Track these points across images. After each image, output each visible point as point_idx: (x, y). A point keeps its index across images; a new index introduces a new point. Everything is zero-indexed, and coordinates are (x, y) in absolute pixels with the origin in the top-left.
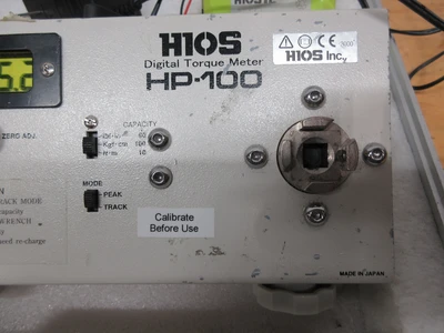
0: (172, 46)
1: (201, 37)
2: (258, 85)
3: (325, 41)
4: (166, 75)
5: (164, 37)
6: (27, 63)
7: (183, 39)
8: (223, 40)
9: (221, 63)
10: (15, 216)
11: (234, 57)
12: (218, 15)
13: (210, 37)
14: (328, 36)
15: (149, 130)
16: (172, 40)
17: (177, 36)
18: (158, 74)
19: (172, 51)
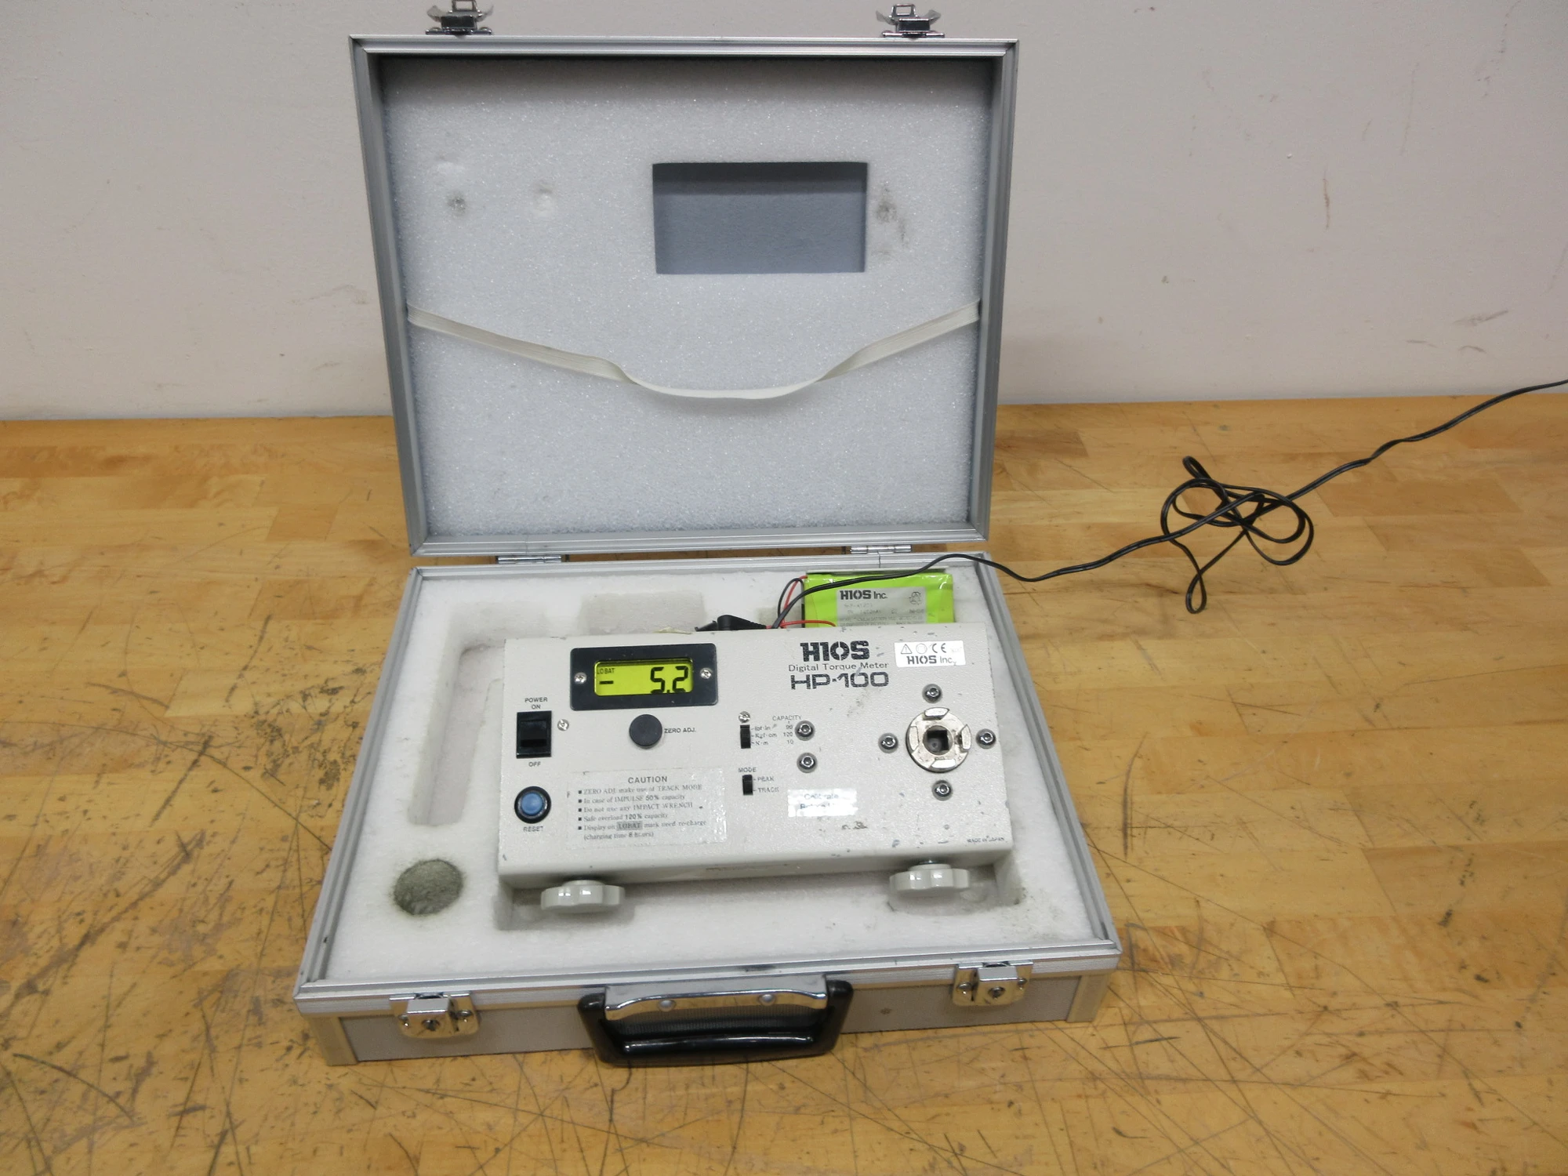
0: (811, 653)
1: (835, 646)
2: (885, 684)
3: (938, 648)
4: (808, 677)
5: (805, 645)
6: (679, 668)
7: (821, 648)
8: (854, 649)
9: (853, 666)
10: (679, 801)
11: (864, 661)
12: (848, 628)
13: (843, 645)
14: (939, 644)
15: (795, 723)
16: (811, 648)
17: (815, 645)
18: (800, 676)
19: (811, 657)
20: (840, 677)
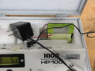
0: (46, 56)
2: (62, 63)
3: (74, 55)
4: (45, 61)
9: (55, 59)
16: (46, 55)
19: (46, 57)
20: (52, 62)
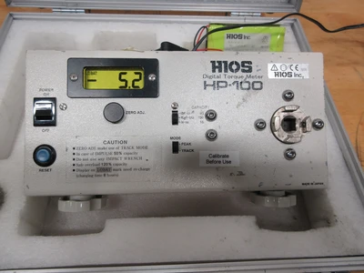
0: (217, 67)
1: (232, 63)
2: (261, 89)
3: (293, 68)
4: (214, 82)
5: (213, 62)
6: (136, 73)
7: (223, 64)
8: (243, 66)
9: (242, 77)
10: (133, 156)
11: (249, 74)
12: (240, 53)
13: (237, 63)
14: (294, 65)
15: (205, 111)
16: (217, 64)
17: (220, 63)
18: (210, 82)
19: (217, 70)
20: (233, 83)
